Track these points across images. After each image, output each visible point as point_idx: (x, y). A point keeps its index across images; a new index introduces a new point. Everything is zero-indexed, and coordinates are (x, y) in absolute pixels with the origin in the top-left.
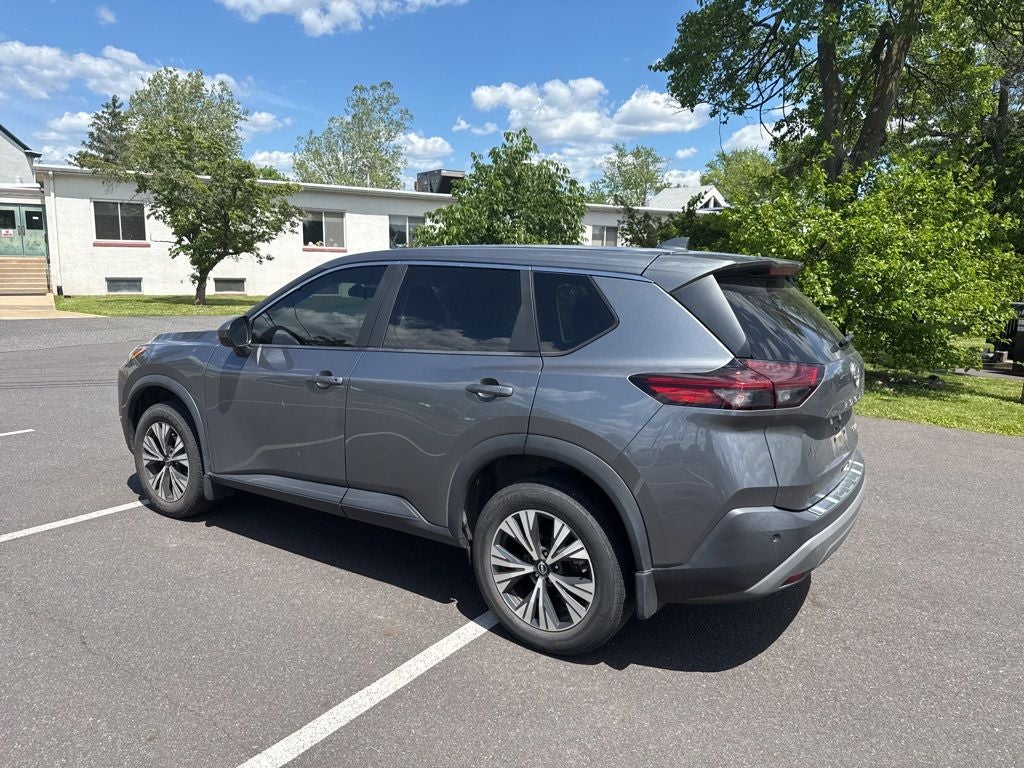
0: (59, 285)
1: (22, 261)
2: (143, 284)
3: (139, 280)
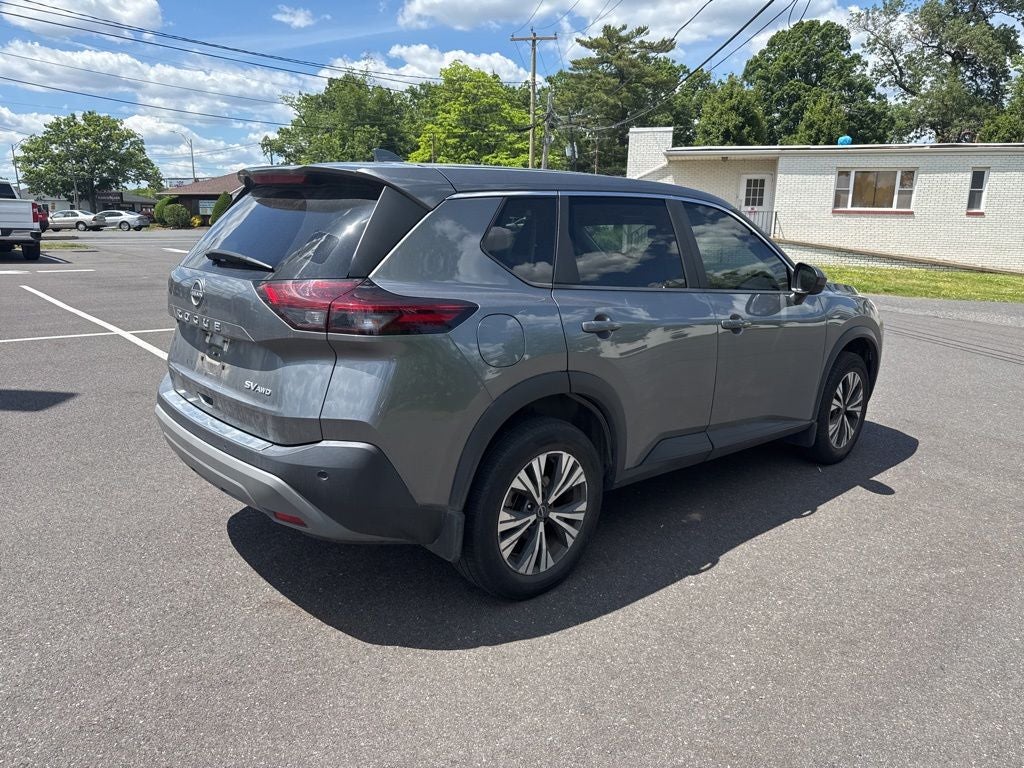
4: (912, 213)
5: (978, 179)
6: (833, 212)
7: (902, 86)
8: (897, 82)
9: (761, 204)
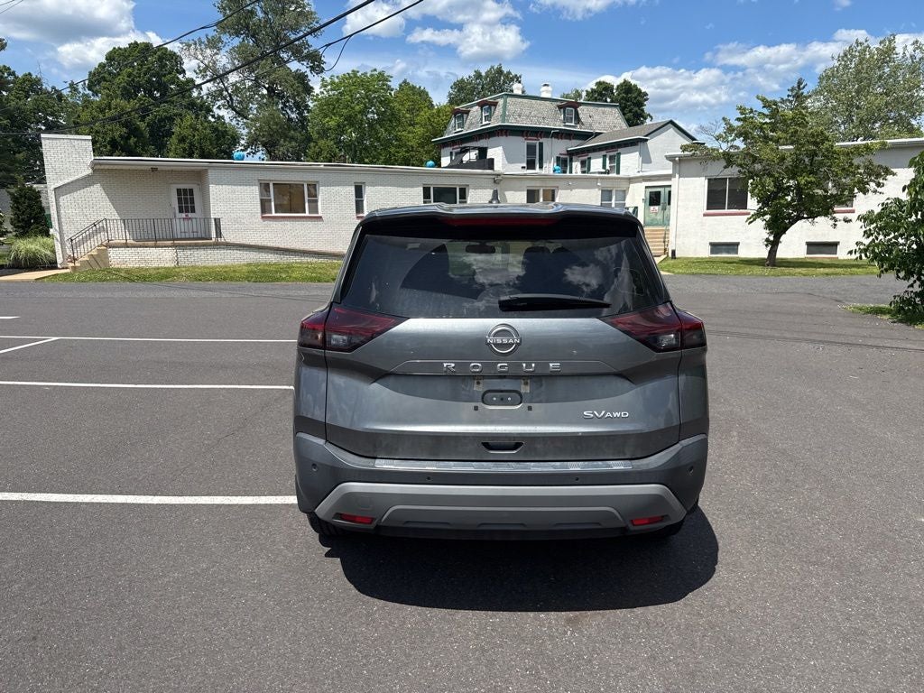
0: (674, 248)
1: (653, 231)
2: (740, 248)
3: (737, 244)
4: (321, 217)
5: (359, 192)
6: (263, 217)
7: (234, 109)
8: (230, 106)
9: (193, 211)
